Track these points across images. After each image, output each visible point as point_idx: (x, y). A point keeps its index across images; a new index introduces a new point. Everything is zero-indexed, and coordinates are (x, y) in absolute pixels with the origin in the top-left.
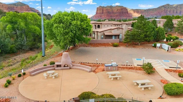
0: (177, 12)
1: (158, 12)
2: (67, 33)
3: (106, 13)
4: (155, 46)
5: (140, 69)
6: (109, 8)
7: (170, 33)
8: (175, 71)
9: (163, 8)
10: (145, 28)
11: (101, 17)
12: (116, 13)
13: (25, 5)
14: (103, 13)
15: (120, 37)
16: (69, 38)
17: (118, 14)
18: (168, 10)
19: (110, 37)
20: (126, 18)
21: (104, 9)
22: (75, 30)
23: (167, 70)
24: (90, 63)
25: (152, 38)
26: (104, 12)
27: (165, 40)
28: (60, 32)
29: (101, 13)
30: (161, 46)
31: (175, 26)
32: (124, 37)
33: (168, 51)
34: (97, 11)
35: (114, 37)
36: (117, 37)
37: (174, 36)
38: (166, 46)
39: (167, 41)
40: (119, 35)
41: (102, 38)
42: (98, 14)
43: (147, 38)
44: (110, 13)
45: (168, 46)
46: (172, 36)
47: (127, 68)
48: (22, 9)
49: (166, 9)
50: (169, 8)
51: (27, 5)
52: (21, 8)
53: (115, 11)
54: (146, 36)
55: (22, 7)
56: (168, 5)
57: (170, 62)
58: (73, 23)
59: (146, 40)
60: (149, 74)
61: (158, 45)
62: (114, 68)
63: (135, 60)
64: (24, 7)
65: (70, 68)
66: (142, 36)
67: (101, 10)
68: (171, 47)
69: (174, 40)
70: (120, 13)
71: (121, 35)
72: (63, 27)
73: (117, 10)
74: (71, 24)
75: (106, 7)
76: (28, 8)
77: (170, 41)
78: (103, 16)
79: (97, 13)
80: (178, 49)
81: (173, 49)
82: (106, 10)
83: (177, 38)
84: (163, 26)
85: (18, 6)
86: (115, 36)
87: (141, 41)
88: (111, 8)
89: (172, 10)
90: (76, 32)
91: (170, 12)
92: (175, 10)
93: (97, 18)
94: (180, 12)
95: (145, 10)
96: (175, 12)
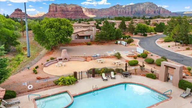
0: (126, 13)
1: (111, 12)
2: (58, 36)
3: (60, 11)
4: (117, 43)
5: (113, 57)
6: (63, 6)
7: (124, 33)
8: (131, 56)
9: (114, 8)
10: (109, 30)
11: (54, 15)
12: (71, 12)
14: (56, 11)
15: (91, 37)
16: (59, 39)
17: (73, 13)
18: (119, 10)
19: (83, 37)
20: (82, 17)
21: (58, 7)
22: (63, 33)
23: (127, 56)
24: (79, 57)
25: (114, 37)
26: (58, 9)
27: (122, 38)
28: (53, 35)
29: (55, 11)
30: (121, 43)
31: (127, 27)
32: (95, 37)
33: (125, 46)
34: (50, 8)
35: (85, 38)
36: (88, 37)
37: (127, 35)
38: (124, 43)
39: (123, 39)
40: (89, 36)
41: (76, 39)
42: (51, 12)
43: (112, 37)
44: (65, 11)
45: (125, 42)
46: (126, 35)
47: (105, 57)
49: (117, 9)
50: (119, 8)
53: (70, 9)
54: (110, 36)
56: (118, 5)
57: (128, 52)
58: (62, 27)
59: (111, 39)
60: (119, 59)
61: (119, 42)
62: (98, 58)
63: (107, 52)
65: (69, 61)
66: (108, 36)
67: (54, 8)
68: (127, 43)
69: (127, 38)
70: (75, 11)
71: (91, 35)
72: (54, 31)
73: (72, 9)
74: (60, 28)
75: (59, 5)
77: (125, 39)
78: (57, 15)
79: (49, 11)
80: (131, 44)
81: (128, 44)
82: (60, 8)
83: (130, 37)
84: (119, 27)
86: (87, 36)
87: (107, 40)
88: (66, 6)
89: (122, 10)
90: (64, 34)
91: (120, 12)
92: (124, 10)
93: (51, 16)
94: (128, 13)
95: (99, 10)
96: (124, 12)
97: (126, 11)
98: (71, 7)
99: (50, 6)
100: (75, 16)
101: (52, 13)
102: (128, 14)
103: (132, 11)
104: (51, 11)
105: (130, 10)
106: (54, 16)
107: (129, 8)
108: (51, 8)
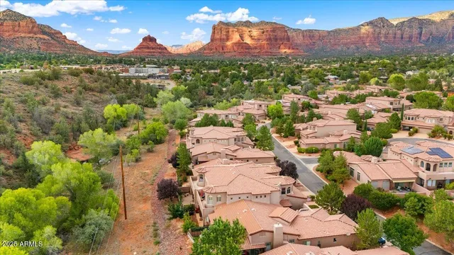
0: (402, 38)
1: (360, 37)
3: (236, 39)
9: (369, 27)
11: (223, 49)
12: (259, 40)
13: (25, 17)
14: (228, 39)
17: (264, 42)
18: (383, 32)
20: (286, 53)
21: (231, 29)
29: (223, 39)
42: (215, 42)
48: (16, 29)
49: (377, 30)
50: (384, 27)
51: (29, 17)
52: (14, 26)
53: (258, 34)
55: (17, 23)
56: (382, 19)
64: (23, 23)
70: (270, 39)
73: (263, 32)
75: (234, 25)
76: (33, 27)
78: (229, 48)
79: (212, 40)
82: (236, 31)
85: (5, 20)
88: (249, 27)
89: (391, 32)
91: (386, 37)
92: (399, 32)
93: (215, 51)
94: (410, 37)
95: (329, 32)
96: (399, 36)
97: (402, 35)
98: (262, 27)
99: (214, 28)
100: (270, 51)
101: (218, 43)
102: (410, 41)
103: (420, 34)
104: (216, 40)
105: (415, 31)
106: (221, 50)
107: (413, 24)
108: (216, 32)
